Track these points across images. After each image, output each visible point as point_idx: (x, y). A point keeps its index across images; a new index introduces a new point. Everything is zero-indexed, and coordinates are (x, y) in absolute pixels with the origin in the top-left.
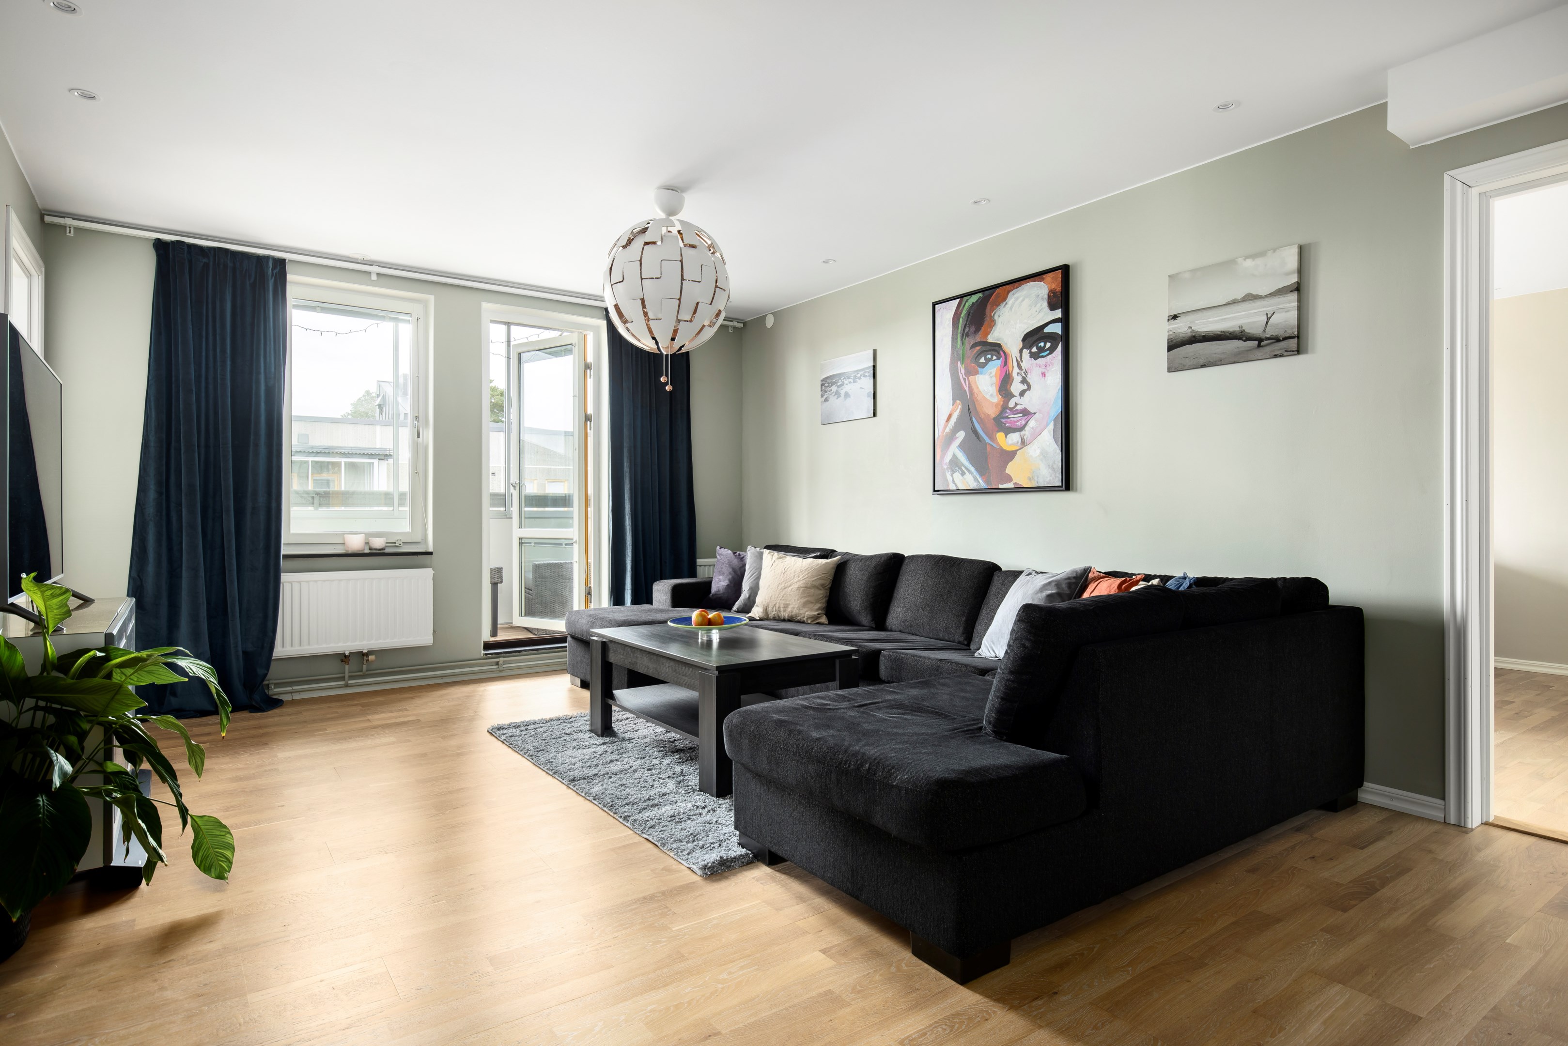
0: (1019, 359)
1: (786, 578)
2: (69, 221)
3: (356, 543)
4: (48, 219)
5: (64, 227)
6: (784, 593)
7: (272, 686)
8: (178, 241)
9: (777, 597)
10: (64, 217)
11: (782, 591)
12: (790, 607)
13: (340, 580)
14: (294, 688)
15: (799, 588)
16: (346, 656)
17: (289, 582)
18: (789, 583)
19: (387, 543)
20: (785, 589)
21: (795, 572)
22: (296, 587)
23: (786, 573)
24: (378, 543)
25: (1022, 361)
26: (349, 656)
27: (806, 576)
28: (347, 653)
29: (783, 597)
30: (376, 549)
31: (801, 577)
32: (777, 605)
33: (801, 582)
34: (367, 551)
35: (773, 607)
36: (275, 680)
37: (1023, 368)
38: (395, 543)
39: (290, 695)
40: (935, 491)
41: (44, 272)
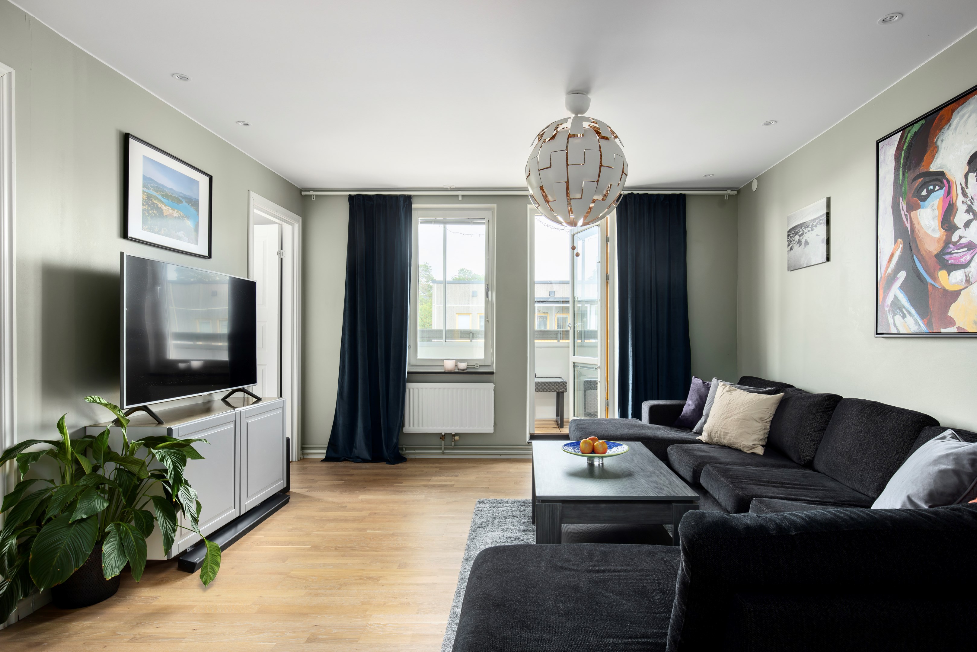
0: (964, 186)
1: (729, 409)
2: (311, 193)
3: (450, 365)
4: (303, 193)
5: (311, 196)
6: (725, 422)
7: (404, 449)
8: (357, 194)
9: (719, 426)
10: (309, 191)
11: (724, 421)
12: (730, 435)
13: (440, 388)
14: (416, 451)
15: (738, 420)
16: (442, 435)
17: (412, 388)
18: (730, 414)
19: (468, 366)
20: (726, 419)
21: (737, 405)
22: (416, 390)
23: (729, 405)
24: (462, 365)
25: (967, 187)
26: (445, 435)
27: (746, 410)
28: (443, 434)
29: (723, 426)
30: (462, 370)
31: (741, 409)
32: (719, 432)
33: (741, 414)
34: (456, 371)
35: (715, 434)
36: (406, 445)
37: (969, 195)
38: (474, 366)
39: (414, 455)
40: (877, 334)
41: (301, 220)
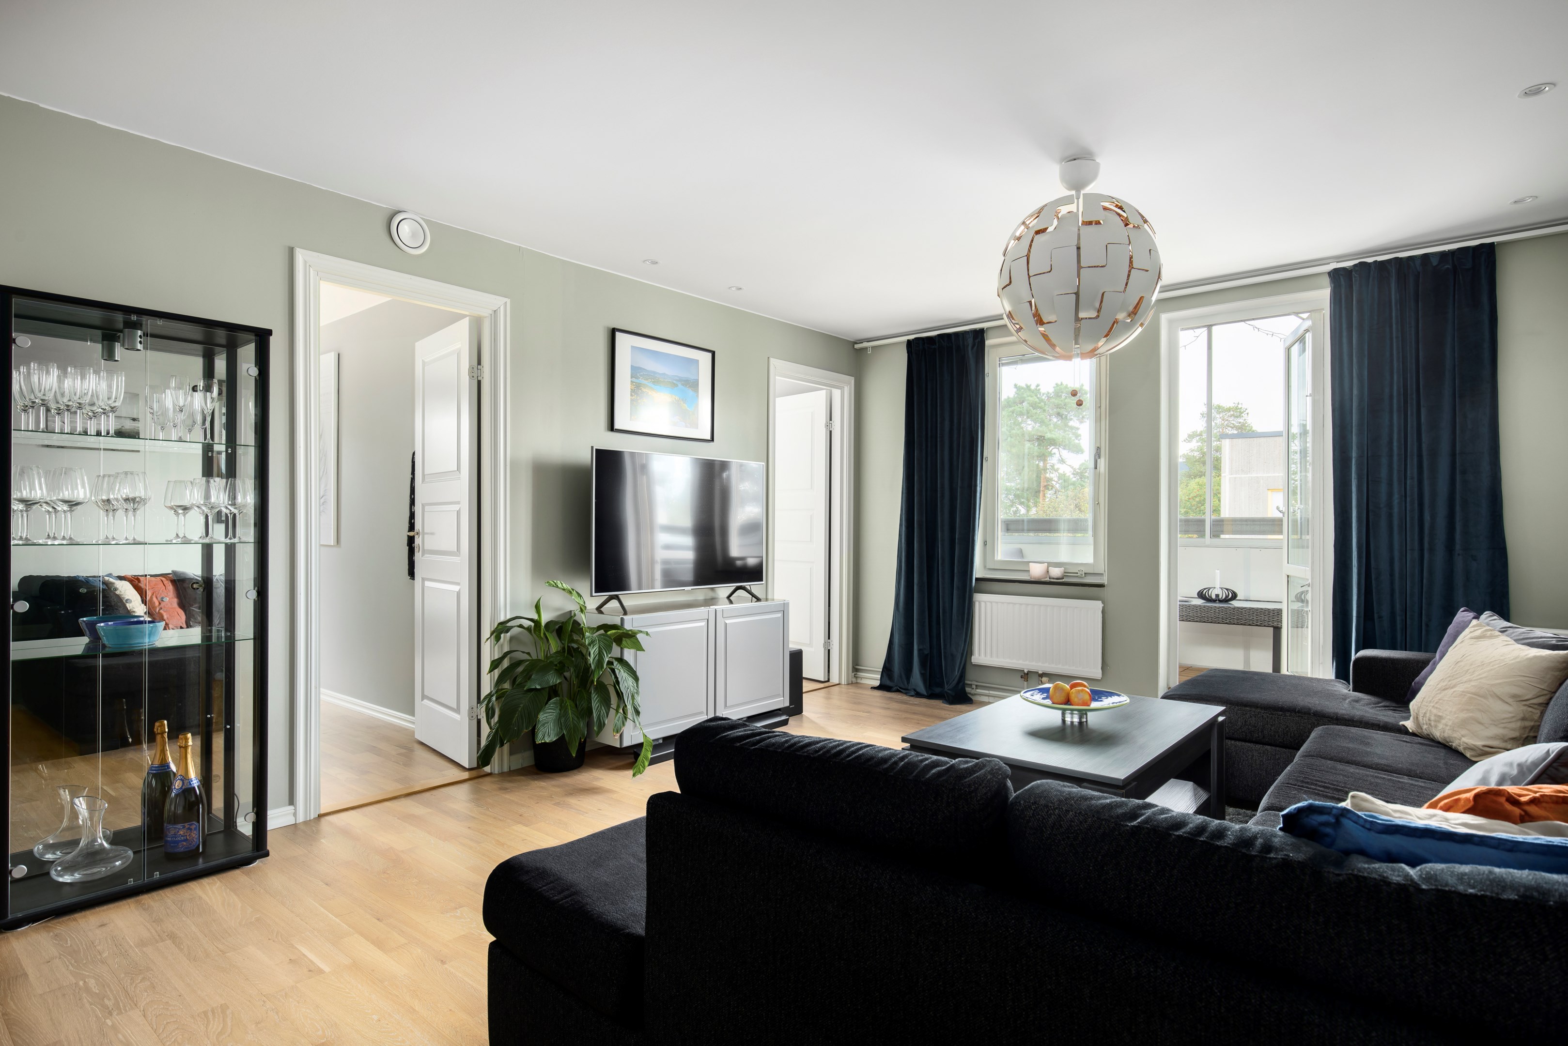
1: (1456, 671)
2: (865, 344)
3: (1037, 571)
4: (857, 346)
5: (866, 349)
6: (1440, 696)
7: (974, 687)
8: (915, 338)
9: (1430, 701)
10: (862, 343)
11: (1440, 693)
13: (1021, 604)
14: (991, 692)
15: (1463, 694)
16: (1024, 673)
17: (984, 602)
18: (1454, 682)
19: (1065, 573)
20: (1444, 690)
22: (989, 604)
24: (1056, 572)
26: (1027, 674)
27: (1484, 675)
28: (1026, 671)
29: (1437, 703)
30: (1054, 579)
31: (1477, 673)
32: (1428, 715)
33: (1473, 683)
34: (1048, 579)
35: (1423, 717)
36: (977, 682)
38: (1077, 573)
39: (987, 697)
41: (853, 382)
